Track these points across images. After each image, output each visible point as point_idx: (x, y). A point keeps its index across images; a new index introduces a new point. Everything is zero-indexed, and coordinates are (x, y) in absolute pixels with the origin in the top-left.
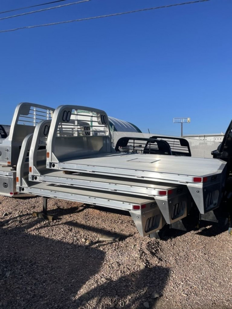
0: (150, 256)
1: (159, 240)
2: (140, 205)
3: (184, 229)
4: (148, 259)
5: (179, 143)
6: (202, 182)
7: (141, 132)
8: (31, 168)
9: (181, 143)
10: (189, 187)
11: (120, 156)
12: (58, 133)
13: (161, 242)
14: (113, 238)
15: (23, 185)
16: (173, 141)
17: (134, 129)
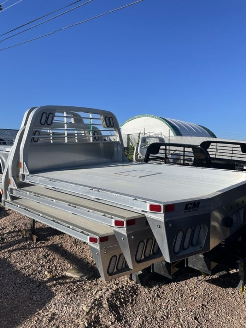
0: (106, 311)
1: (139, 285)
2: (98, 237)
3: (168, 276)
4: (101, 316)
5: (240, 149)
6: (162, 212)
7: (217, 138)
8: (10, 179)
9: (241, 149)
10: (148, 217)
11: (121, 167)
12: (76, 139)
13: (141, 288)
14: (82, 275)
15: (7, 199)
16: (232, 146)
17: (206, 133)
